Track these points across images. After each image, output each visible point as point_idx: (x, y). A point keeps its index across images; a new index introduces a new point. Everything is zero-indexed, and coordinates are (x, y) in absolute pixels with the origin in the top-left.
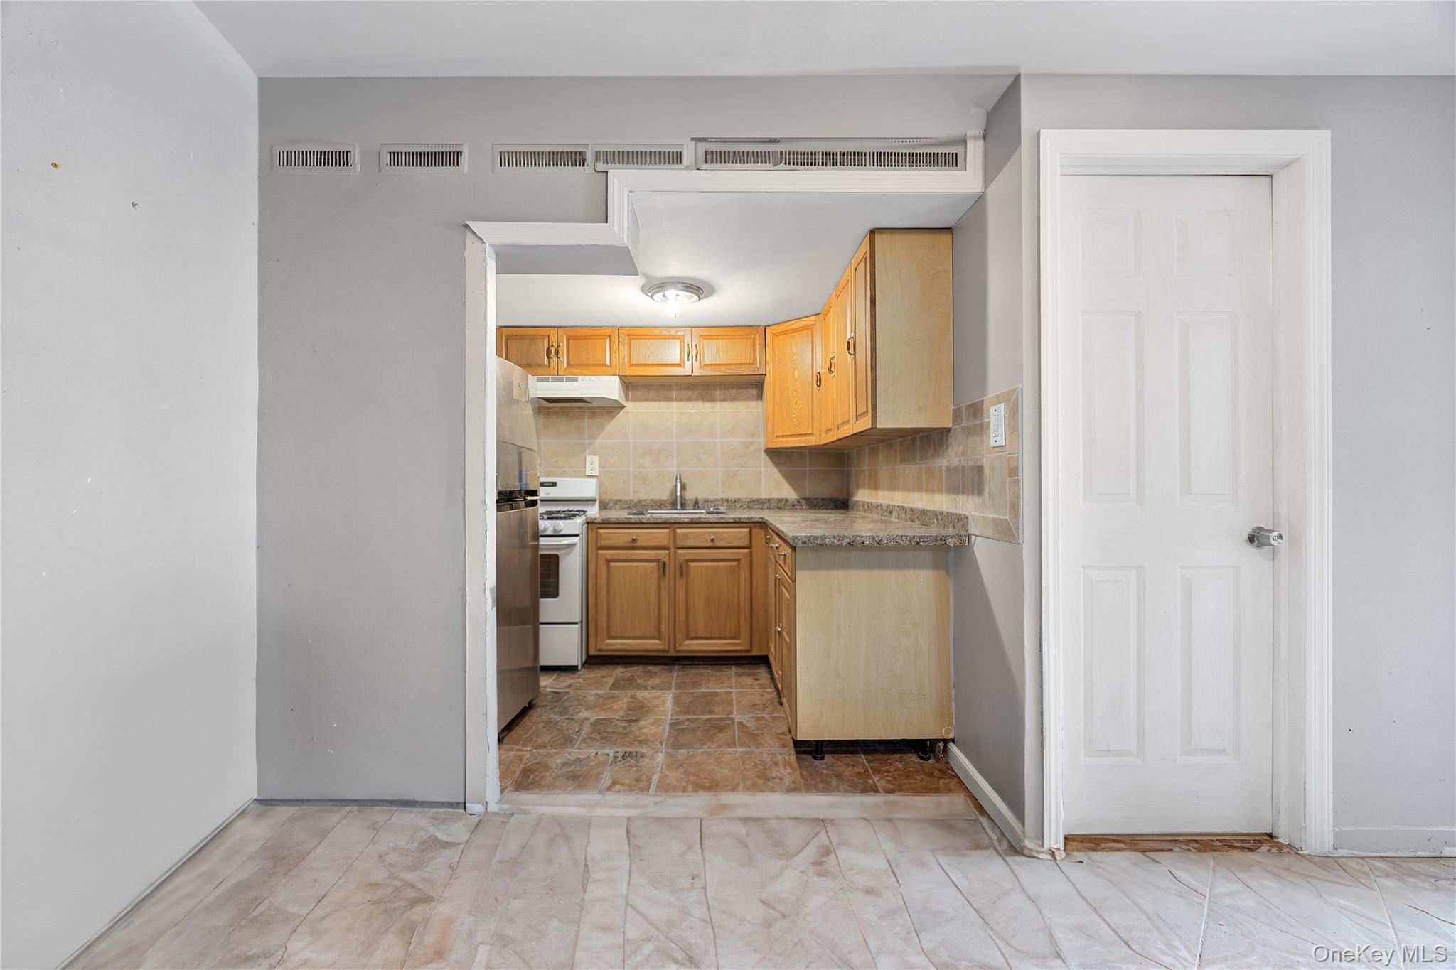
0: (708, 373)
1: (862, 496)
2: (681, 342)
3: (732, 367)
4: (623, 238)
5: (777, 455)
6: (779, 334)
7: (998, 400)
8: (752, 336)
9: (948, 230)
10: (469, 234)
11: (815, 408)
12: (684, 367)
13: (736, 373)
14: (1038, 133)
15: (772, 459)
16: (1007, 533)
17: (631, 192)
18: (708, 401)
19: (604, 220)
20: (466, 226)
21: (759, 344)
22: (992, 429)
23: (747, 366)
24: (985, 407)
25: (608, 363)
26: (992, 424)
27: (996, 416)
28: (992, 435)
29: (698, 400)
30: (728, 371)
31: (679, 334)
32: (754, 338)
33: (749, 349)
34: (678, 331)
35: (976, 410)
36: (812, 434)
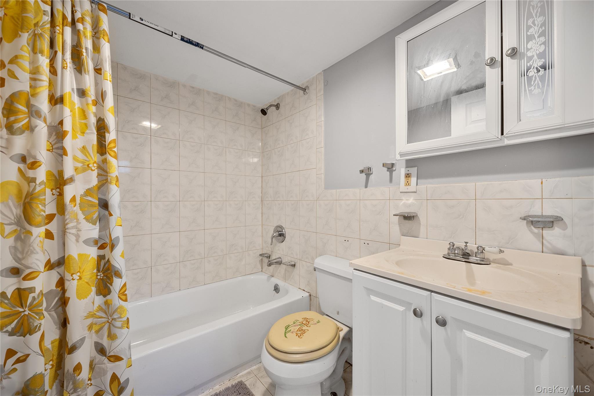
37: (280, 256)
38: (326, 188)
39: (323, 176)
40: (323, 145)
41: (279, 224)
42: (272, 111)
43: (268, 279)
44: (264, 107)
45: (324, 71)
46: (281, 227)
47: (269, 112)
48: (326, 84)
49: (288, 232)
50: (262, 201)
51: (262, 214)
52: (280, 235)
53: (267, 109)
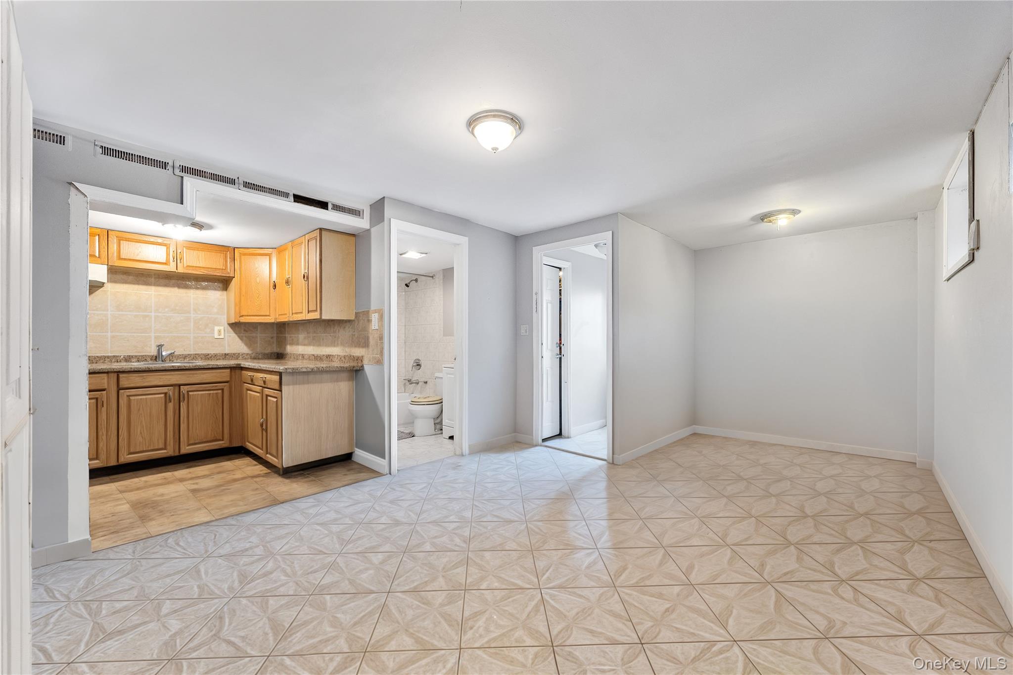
0: (190, 272)
1: (290, 349)
2: (167, 248)
3: (210, 270)
4: (193, 214)
5: (236, 326)
6: (245, 254)
7: (375, 311)
8: (225, 252)
9: (354, 235)
10: (72, 189)
11: (271, 301)
12: (169, 265)
13: (212, 273)
14: (390, 219)
15: (232, 328)
16: (379, 362)
17: (197, 191)
18: (182, 288)
19: (180, 202)
20: (71, 184)
21: (230, 258)
22: (373, 322)
23: (221, 270)
24: (370, 313)
25: (97, 255)
26: (373, 321)
27: (374, 317)
28: (373, 325)
29: (174, 287)
30: (206, 272)
31: (165, 242)
32: (226, 254)
33: (222, 260)
34: (164, 241)
35: (367, 313)
36: (269, 316)
37: (417, 379)
38: (444, 336)
39: (442, 329)
40: (442, 311)
41: (418, 358)
42: (413, 284)
43: (410, 395)
44: (407, 282)
45: (443, 270)
46: (419, 360)
47: (411, 285)
48: (444, 276)
49: (422, 363)
50: (405, 343)
51: (405, 351)
52: (418, 365)
53: (409, 283)
